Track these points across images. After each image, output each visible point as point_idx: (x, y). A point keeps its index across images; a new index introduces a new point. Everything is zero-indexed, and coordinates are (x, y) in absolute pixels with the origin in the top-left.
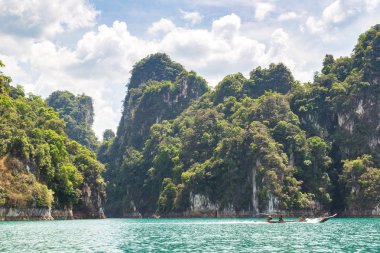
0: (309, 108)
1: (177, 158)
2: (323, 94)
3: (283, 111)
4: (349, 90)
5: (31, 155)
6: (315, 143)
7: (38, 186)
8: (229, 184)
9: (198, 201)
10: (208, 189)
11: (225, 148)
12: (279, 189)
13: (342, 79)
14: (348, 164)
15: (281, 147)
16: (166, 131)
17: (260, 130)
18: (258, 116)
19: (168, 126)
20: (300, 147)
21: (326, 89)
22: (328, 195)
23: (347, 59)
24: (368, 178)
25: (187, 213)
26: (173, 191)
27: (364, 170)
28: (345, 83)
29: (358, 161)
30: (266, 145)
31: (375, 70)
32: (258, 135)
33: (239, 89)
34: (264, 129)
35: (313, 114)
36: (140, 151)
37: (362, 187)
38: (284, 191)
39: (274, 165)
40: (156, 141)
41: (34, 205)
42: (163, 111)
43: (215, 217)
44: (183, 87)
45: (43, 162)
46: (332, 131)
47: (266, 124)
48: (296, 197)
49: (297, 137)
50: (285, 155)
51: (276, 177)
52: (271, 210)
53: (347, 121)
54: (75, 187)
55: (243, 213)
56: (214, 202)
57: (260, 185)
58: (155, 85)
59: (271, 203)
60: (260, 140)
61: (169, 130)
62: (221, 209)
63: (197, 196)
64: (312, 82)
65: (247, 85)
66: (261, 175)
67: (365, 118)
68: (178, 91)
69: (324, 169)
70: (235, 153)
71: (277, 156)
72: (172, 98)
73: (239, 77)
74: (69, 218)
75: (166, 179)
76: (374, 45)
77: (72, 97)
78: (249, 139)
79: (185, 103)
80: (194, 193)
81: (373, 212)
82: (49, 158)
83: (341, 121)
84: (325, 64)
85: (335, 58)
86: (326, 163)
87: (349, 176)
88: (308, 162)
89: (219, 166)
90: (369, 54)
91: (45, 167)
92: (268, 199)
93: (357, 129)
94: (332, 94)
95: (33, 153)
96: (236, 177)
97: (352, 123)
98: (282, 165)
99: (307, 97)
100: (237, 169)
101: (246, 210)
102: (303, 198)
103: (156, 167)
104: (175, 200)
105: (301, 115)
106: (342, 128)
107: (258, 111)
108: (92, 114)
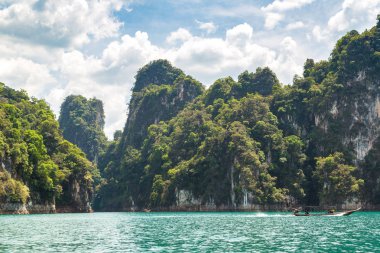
0: (287, 109)
1: (166, 156)
2: (301, 96)
3: (263, 112)
4: (325, 91)
5: (6, 153)
6: (290, 141)
7: (13, 182)
8: (210, 181)
9: (182, 196)
10: (192, 185)
11: (207, 146)
12: (253, 185)
13: (319, 81)
14: (321, 161)
15: (258, 146)
16: (161, 131)
17: (239, 130)
18: (239, 116)
19: (164, 127)
20: (277, 145)
21: (304, 91)
22: (302, 190)
23: (324, 63)
24: (339, 174)
25: (173, 207)
26: (161, 187)
27: (336, 167)
28: (322, 85)
29: (330, 158)
30: (243, 144)
31: (348, 73)
32: (237, 134)
33: (228, 92)
34: (243, 128)
35: (291, 114)
36: (139, 149)
37: (333, 183)
38: (258, 187)
39: (250, 162)
40: (152, 140)
41: (8, 200)
42: (161, 113)
43: (198, 211)
44: (180, 90)
45: (19, 160)
46: (309, 130)
47: (246, 124)
48: (271, 192)
49: (274, 136)
50: (262, 153)
51: (251, 173)
52: (246, 205)
53: (322, 121)
54: (55, 183)
55: (222, 207)
56: (196, 197)
57: (237, 180)
58: (154, 89)
59: (246, 198)
60: (238, 138)
61: (165, 131)
62: (203, 204)
63: (182, 191)
64: (292, 84)
65: (235, 88)
66: (238, 171)
67: (339, 117)
68: (174, 94)
69: (299, 166)
70: (216, 152)
71: (253, 154)
72: (170, 101)
73: (229, 80)
74: (51, 212)
75: (157, 176)
76: (349, 49)
77: (84, 101)
78: (228, 138)
79: (181, 105)
80: (179, 189)
81: (343, 206)
82: (26, 157)
83: (317, 121)
84: (306, 67)
85: (315, 62)
86: (301, 160)
87: (322, 173)
88: (283, 159)
89: (201, 164)
90: (343, 58)
91: (21, 164)
92: (243, 194)
93: (331, 128)
94: (309, 96)
95: (8, 151)
96: (217, 173)
97: (327, 123)
98: (258, 162)
99: (286, 98)
100: (217, 166)
101: (225, 204)
102: (277, 192)
103: (151, 164)
104: (163, 195)
105: (280, 115)
106: (318, 128)
107: (239, 111)
108: (102, 116)
